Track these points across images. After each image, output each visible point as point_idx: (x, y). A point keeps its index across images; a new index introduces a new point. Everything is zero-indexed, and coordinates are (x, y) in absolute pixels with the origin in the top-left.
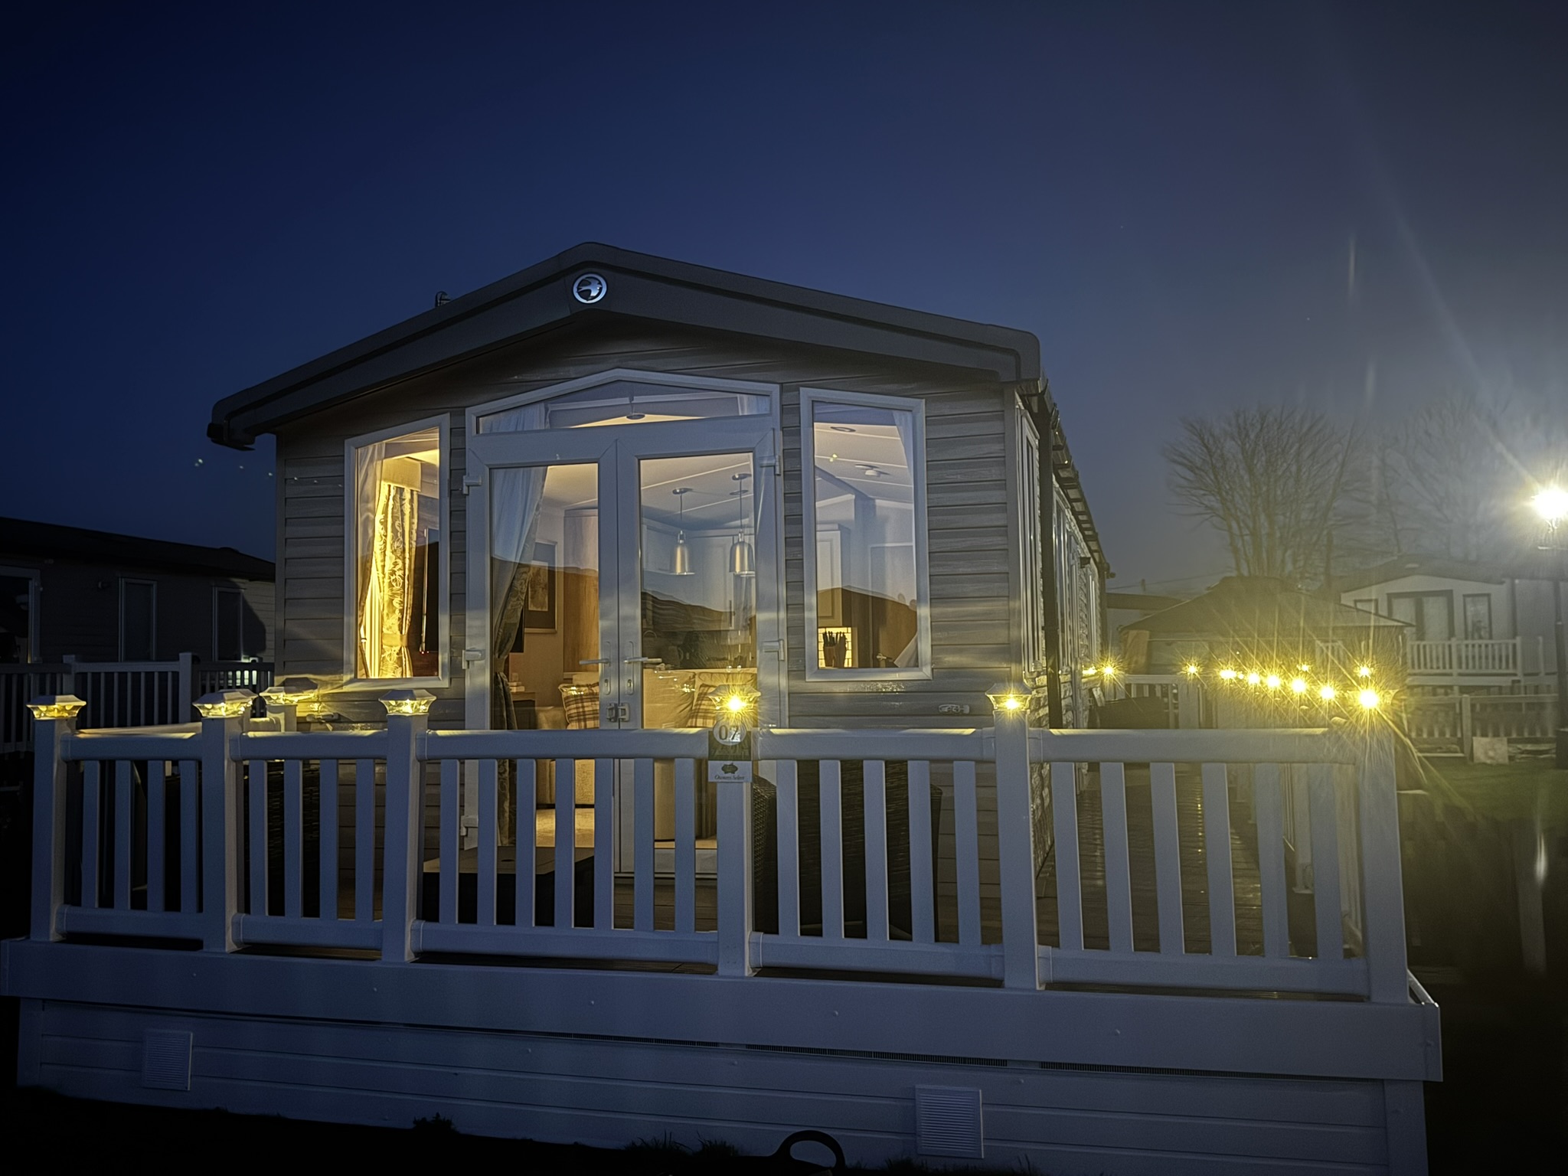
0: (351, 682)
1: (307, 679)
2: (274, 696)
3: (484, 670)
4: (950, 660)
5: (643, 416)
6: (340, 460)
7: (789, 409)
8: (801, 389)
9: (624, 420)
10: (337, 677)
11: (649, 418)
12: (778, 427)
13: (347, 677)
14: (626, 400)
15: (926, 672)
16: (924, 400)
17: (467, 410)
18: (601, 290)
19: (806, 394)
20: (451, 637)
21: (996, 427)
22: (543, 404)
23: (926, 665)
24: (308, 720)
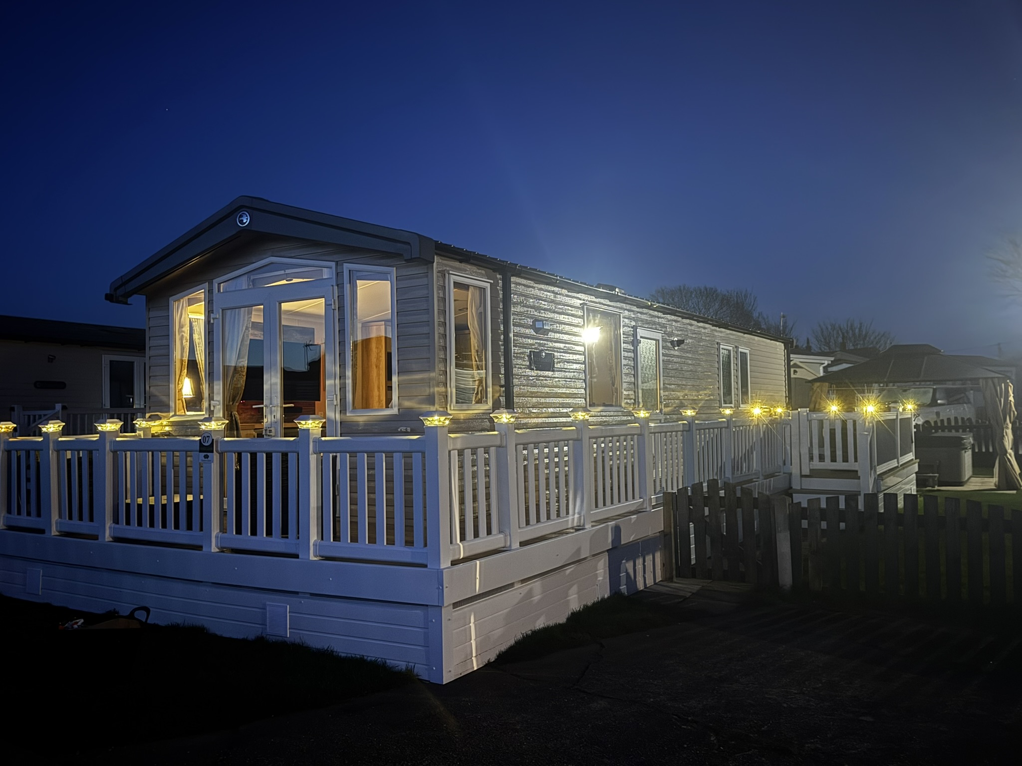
0: (173, 416)
1: (157, 415)
2: (138, 423)
3: (220, 411)
4: (407, 404)
5: (292, 280)
6: (167, 308)
7: (339, 274)
8: (344, 264)
9: (284, 282)
10: (168, 414)
11: (295, 281)
12: (335, 284)
13: (172, 414)
14: (282, 272)
15: (394, 411)
16: (395, 268)
17: (214, 280)
18: (247, 219)
19: (347, 266)
20: (209, 394)
21: (424, 281)
22: (246, 276)
23: (395, 406)
24: (156, 434)
